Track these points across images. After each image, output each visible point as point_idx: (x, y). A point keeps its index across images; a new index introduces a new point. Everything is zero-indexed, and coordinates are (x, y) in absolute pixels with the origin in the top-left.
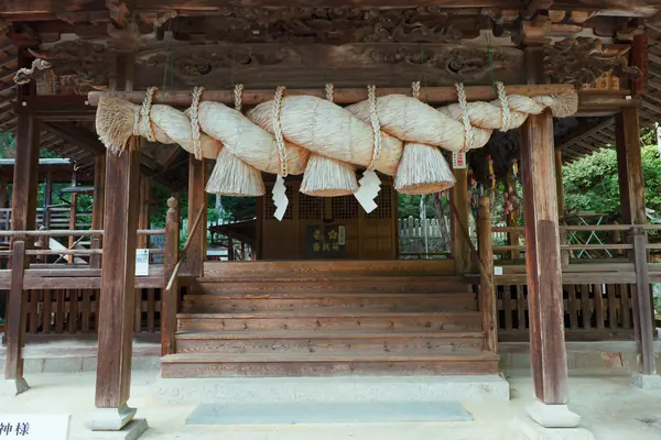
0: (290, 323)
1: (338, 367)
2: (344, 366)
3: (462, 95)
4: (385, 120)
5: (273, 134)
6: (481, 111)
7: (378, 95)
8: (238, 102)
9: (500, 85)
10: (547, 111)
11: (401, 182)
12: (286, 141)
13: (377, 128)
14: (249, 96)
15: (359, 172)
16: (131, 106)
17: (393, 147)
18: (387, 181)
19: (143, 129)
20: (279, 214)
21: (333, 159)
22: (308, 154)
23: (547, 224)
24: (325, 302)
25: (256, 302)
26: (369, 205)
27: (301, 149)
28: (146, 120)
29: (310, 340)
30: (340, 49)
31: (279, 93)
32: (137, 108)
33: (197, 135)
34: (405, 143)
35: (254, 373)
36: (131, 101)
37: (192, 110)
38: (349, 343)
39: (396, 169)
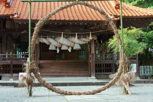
0: (57, 70)
1: (65, 76)
2: (66, 76)
3: (82, 37)
4: (72, 41)
5: (58, 42)
6: (84, 39)
7: (71, 37)
8: (53, 37)
9: (87, 36)
10: (93, 39)
11: (74, 48)
12: (60, 43)
13: (71, 41)
14: (55, 37)
15: (69, 47)
16: (39, 38)
17: (73, 44)
18: (72, 48)
19: (41, 41)
20: (58, 52)
21: (65, 45)
22: (62, 45)
23: (93, 54)
24: (62, 67)
25: (50, 67)
26: (70, 51)
27: (61, 44)
28: (41, 40)
29: (60, 72)
30: (66, 30)
31: (58, 37)
32: (40, 38)
33: (48, 42)
34: (75, 43)
35: (52, 77)
36: (39, 37)
37: (47, 39)
38: (67, 73)
39: (73, 46)
